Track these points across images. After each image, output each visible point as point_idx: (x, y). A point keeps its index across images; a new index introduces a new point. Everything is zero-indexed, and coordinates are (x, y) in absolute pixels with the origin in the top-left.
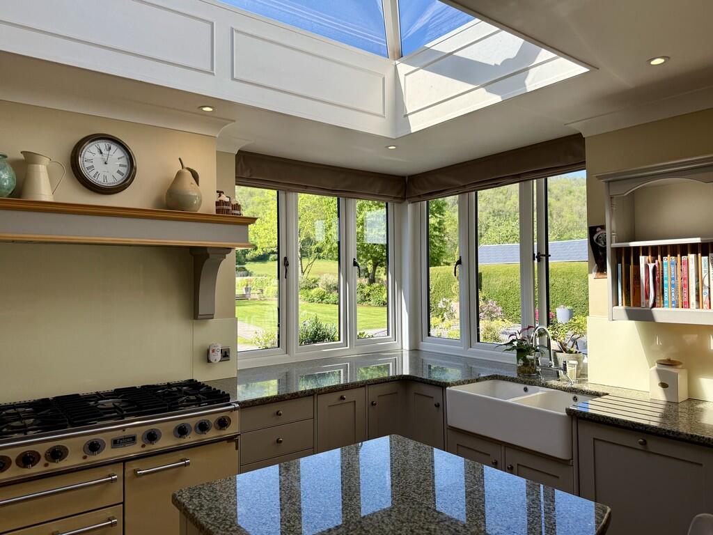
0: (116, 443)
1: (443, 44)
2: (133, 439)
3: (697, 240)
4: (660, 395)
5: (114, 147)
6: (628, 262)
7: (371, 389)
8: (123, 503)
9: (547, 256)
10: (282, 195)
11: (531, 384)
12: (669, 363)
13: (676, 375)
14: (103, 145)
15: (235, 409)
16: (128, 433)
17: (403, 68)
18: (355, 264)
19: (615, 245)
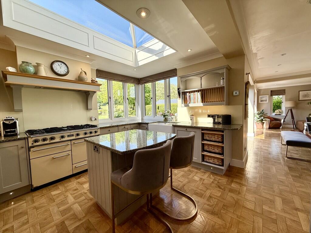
0: (68, 136)
1: (146, 45)
2: (73, 135)
3: (197, 89)
4: (190, 122)
5: (63, 64)
6: (185, 95)
7: (132, 125)
8: (71, 150)
9: (170, 96)
10: (108, 81)
11: (166, 122)
12: (192, 115)
13: (193, 117)
14: (59, 63)
15: (99, 129)
16: (72, 133)
17: (137, 51)
18: (127, 99)
19: (182, 91)
